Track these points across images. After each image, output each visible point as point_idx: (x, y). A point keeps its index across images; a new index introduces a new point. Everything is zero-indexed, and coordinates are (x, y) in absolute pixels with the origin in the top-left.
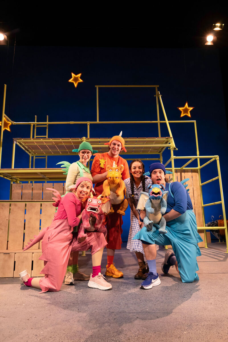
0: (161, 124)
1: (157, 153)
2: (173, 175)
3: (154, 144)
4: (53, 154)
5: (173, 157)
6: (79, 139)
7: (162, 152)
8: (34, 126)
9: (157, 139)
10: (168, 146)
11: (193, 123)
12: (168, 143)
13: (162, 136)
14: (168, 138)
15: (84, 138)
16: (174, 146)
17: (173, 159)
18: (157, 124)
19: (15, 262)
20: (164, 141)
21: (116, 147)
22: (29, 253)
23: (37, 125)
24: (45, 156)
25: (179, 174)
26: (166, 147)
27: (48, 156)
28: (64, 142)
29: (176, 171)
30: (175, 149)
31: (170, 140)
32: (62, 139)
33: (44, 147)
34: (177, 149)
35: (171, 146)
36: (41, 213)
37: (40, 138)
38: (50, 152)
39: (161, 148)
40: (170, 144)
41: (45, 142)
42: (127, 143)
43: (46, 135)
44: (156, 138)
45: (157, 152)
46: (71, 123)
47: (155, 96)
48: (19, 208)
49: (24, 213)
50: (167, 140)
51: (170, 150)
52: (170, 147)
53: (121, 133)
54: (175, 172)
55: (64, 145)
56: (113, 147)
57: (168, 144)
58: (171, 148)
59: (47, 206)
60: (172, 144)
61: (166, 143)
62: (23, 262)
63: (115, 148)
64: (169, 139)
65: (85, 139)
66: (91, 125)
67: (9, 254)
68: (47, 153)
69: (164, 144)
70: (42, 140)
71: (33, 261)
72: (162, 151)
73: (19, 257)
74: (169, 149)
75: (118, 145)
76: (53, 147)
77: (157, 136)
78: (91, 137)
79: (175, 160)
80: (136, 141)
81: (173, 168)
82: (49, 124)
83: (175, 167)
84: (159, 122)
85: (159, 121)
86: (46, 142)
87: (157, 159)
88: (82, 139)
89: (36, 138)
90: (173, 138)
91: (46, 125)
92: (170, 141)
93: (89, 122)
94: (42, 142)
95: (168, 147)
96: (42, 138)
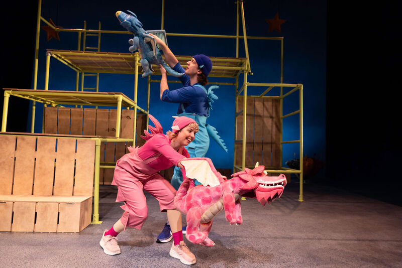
0: (239, 39)
1: (232, 77)
5: (246, 84)
6: (131, 55)
8: (83, 34)
11: (280, 41)
12: (242, 65)
14: (242, 59)
16: (249, 69)
17: (246, 86)
18: (235, 39)
19: (13, 213)
22: (31, 203)
23: (87, 33)
24: (96, 74)
27: (100, 74)
30: (250, 73)
34: (252, 74)
35: (245, 69)
36: (56, 151)
39: (235, 71)
43: (98, 47)
47: (235, 3)
48: (28, 143)
49: (35, 150)
50: (241, 61)
57: (242, 67)
58: (245, 71)
59: (64, 142)
60: (247, 67)
61: (240, 65)
62: (23, 213)
64: (244, 60)
65: (138, 55)
67: (5, 202)
71: (36, 213)
72: (237, 74)
73: (18, 207)
82: (101, 33)
85: (237, 37)
87: (232, 84)
88: (134, 55)
91: (98, 33)
92: (245, 63)
95: (241, 71)
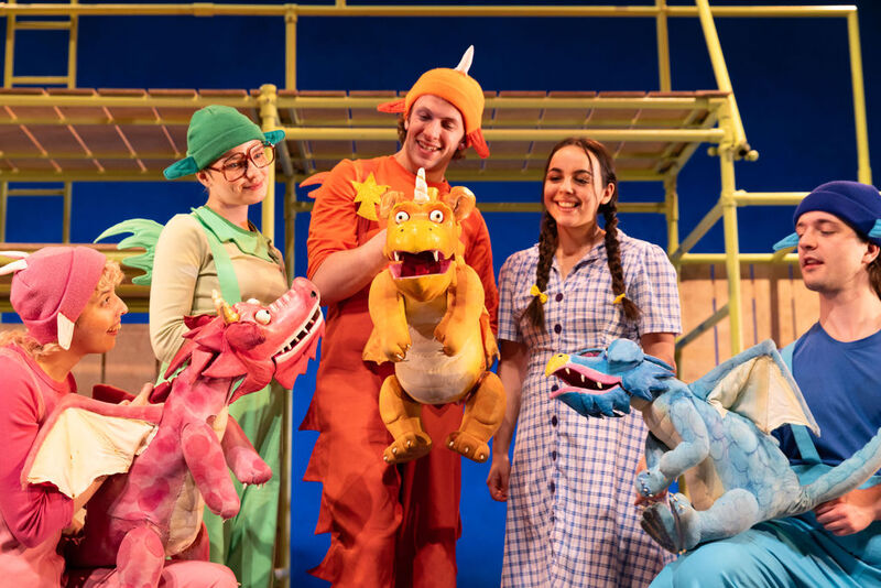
0: (673, 21)
1: (650, 177)
2: (730, 292)
3: (636, 128)
4: (102, 174)
5: (732, 196)
6: (243, 96)
7: (674, 172)
9: (647, 100)
10: (709, 137)
11: (842, 21)
12: (709, 120)
13: (679, 85)
14: (706, 97)
15: (269, 92)
16: (740, 137)
17: (730, 206)
18: (650, 21)
20: (688, 112)
21: (435, 129)
23: (20, 18)
24: (60, 185)
25: (763, 285)
26: (697, 146)
27: (76, 186)
28: (163, 111)
29: (749, 272)
30: (743, 152)
31: (719, 105)
32: (153, 95)
33: (56, 137)
34: (754, 154)
35: (721, 137)
37: (36, 90)
38: (89, 166)
39: (668, 152)
40: (716, 126)
41: (60, 108)
42: (491, 122)
43: (64, 73)
44: (643, 93)
45: (651, 168)
46: (197, 14)
50: (701, 106)
51: (716, 160)
52: (716, 146)
53: (469, 54)
54: (743, 277)
55: (160, 126)
56: (420, 131)
57: (708, 128)
58: (723, 147)
60: (731, 130)
61: (700, 121)
63: (428, 139)
64: (712, 100)
65: (273, 97)
66: (303, 22)
68: (69, 166)
69: (686, 128)
70: (46, 98)
72: (674, 164)
74: (711, 152)
75: (446, 123)
76: (100, 137)
77: (652, 86)
78: (305, 84)
79: (746, 214)
80: (541, 112)
81: (733, 256)
82: (80, 17)
83: (742, 250)
84: (662, 11)
85: (660, 9)
86: (65, 109)
87: (648, 207)
88: (256, 96)
89: (15, 86)
90: (732, 98)
91: (66, 18)
92: (720, 114)
93: (294, 6)
94: (49, 110)
95: (706, 145)
96: (45, 86)
